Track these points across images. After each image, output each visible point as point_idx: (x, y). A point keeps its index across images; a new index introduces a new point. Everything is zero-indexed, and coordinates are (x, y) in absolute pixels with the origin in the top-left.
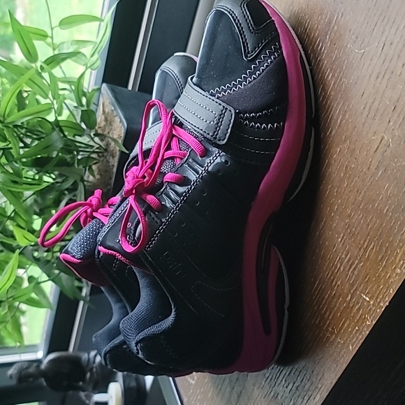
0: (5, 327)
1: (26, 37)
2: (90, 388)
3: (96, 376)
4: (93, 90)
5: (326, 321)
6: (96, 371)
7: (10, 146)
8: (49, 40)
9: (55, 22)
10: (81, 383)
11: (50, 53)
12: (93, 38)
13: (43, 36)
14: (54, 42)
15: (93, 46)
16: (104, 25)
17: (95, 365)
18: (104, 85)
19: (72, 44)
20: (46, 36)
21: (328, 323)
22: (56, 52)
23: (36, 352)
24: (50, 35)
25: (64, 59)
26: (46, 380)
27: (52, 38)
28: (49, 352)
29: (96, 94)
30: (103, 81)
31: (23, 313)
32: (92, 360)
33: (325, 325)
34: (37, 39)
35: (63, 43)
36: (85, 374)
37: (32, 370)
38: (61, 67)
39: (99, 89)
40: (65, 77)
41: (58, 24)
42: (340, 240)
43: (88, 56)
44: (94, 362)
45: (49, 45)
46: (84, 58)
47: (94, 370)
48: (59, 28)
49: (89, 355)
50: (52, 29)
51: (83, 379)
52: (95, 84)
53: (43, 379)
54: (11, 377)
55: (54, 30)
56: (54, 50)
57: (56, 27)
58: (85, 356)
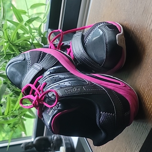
0: (19, 125)
1: (18, 14)
2: (53, 150)
3: (54, 144)
4: (45, 32)
5: (147, 101)
6: (55, 143)
7: (16, 53)
8: (27, 14)
9: (29, 7)
10: (49, 148)
11: (28, 19)
12: (44, 11)
13: (25, 13)
14: (29, 15)
15: (43, 15)
16: (47, 6)
17: (54, 140)
18: (49, 29)
19: (36, 15)
20: (26, 13)
21: (148, 101)
22: (30, 18)
23: (31, 139)
24: (27, 12)
25: (33, 21)
26: (35, 148)
27: (28, 13)
28: (36, 137)
29: (46, 33)
30: (49, 28)
31: (25, 120)
32: (53, 138)
33: (147, 102)
34: (23, 14)
35: (32, 15)
36: (51, 144)
37: (30, 144)
38: (32, 24)
39: (47, 31)
40: (34, 28)
41: (30, 7)
42: (150, 66)
43: (42, 19)
44: (54, 139)
45: (27, 16)
46: (41, 19)
47: (54, 142)
48: (30, 9)
49: (51, 137)
50: (28, 10)
51: (50, 146)
52: (46, 30)
53: (34, 148)
54: (22, 147)
55: (29, 10)
56: (29, 18)
57: (29, 9)
58: (50, 137)
